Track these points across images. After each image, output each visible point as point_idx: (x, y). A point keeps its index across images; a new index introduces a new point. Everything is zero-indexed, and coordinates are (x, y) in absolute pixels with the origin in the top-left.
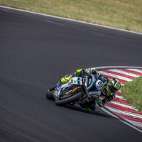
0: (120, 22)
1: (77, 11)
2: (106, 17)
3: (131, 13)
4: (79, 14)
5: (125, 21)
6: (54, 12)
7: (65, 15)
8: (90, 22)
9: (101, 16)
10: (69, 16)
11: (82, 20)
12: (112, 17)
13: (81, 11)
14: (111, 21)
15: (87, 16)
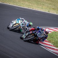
0: (46, 9)
1: (28, 4)
2: (40, 7)
3: (50, 5)
4: (29, 5)
5: (48, 8)
6: (19, 5)
7: (23, 6)
8: (34, 9)
9: (38, 6)
10: (25, 6)
11: (30, 8)
12: (42, 7)
13: (30, 4)
14: (42, 9)
15: (32, 6)
